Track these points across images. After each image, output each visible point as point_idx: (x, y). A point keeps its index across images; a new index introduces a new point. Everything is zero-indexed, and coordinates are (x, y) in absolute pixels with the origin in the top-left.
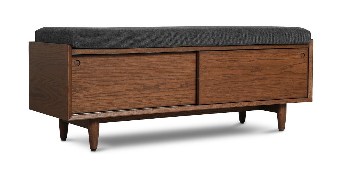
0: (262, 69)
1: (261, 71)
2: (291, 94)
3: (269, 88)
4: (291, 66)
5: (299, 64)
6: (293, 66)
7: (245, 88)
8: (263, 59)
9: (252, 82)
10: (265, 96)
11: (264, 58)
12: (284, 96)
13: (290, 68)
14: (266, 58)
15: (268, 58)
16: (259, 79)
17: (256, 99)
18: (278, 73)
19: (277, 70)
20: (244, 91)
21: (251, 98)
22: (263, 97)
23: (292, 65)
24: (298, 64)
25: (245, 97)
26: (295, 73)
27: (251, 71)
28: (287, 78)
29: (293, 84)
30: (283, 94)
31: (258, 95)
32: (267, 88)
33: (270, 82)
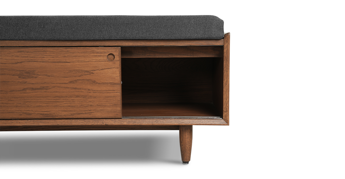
0: (38, 75)
1: (36, 77)
2: (91, 113)
3: (51, 102)
4: (90, 73)
5: (105, 69)
6: (94, 72)
7: (9, 100)
8: (39, 60)
9: (22, 92)
10: (46, 113)
11: (41, 59)
12: (79, 114)
13: (87, 75)
14: (44, 59)
15: (48, 59)
16: (33, 89)
17: (29, 117)
18: (67, 82)
19: (65, 77)
20: (7, 105)
21: (21, 115)
22: (41, 114)
23: (92, 71)
24: (103, 69)
25: (9, 112)
26: (97, 83)
27: (19, 77)
28: (84, 89)
29: (95, 97)
30: (76, 112)
31: (33, 111)
32: (49, 102)
33: (54, 94)
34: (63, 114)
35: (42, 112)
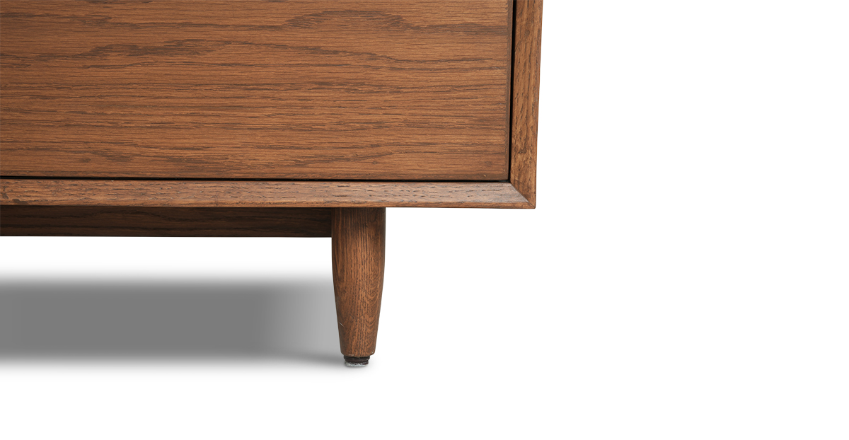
2: (380, 155)
3: (211, 107)
7: (33, 96)
9: (89, 63)
10: (189, 153)
12: (329, 160)
16: (134, 50)
17: (118, 168)
18: (280, 21)
20: (28, 117)
21: (87, 160)
22: (171, 159)
25: (37, 149)
26: (408, 26)
28: (352, 53)
29: (398, 90)
30: (318, 152)
31: (135, 145)
32: (202, 107)
33: (223, 73)
34: (263, 160)
35: (177, 148)
